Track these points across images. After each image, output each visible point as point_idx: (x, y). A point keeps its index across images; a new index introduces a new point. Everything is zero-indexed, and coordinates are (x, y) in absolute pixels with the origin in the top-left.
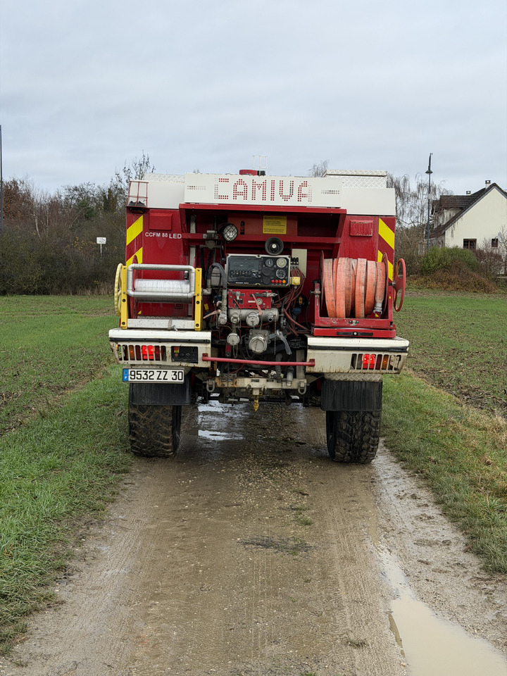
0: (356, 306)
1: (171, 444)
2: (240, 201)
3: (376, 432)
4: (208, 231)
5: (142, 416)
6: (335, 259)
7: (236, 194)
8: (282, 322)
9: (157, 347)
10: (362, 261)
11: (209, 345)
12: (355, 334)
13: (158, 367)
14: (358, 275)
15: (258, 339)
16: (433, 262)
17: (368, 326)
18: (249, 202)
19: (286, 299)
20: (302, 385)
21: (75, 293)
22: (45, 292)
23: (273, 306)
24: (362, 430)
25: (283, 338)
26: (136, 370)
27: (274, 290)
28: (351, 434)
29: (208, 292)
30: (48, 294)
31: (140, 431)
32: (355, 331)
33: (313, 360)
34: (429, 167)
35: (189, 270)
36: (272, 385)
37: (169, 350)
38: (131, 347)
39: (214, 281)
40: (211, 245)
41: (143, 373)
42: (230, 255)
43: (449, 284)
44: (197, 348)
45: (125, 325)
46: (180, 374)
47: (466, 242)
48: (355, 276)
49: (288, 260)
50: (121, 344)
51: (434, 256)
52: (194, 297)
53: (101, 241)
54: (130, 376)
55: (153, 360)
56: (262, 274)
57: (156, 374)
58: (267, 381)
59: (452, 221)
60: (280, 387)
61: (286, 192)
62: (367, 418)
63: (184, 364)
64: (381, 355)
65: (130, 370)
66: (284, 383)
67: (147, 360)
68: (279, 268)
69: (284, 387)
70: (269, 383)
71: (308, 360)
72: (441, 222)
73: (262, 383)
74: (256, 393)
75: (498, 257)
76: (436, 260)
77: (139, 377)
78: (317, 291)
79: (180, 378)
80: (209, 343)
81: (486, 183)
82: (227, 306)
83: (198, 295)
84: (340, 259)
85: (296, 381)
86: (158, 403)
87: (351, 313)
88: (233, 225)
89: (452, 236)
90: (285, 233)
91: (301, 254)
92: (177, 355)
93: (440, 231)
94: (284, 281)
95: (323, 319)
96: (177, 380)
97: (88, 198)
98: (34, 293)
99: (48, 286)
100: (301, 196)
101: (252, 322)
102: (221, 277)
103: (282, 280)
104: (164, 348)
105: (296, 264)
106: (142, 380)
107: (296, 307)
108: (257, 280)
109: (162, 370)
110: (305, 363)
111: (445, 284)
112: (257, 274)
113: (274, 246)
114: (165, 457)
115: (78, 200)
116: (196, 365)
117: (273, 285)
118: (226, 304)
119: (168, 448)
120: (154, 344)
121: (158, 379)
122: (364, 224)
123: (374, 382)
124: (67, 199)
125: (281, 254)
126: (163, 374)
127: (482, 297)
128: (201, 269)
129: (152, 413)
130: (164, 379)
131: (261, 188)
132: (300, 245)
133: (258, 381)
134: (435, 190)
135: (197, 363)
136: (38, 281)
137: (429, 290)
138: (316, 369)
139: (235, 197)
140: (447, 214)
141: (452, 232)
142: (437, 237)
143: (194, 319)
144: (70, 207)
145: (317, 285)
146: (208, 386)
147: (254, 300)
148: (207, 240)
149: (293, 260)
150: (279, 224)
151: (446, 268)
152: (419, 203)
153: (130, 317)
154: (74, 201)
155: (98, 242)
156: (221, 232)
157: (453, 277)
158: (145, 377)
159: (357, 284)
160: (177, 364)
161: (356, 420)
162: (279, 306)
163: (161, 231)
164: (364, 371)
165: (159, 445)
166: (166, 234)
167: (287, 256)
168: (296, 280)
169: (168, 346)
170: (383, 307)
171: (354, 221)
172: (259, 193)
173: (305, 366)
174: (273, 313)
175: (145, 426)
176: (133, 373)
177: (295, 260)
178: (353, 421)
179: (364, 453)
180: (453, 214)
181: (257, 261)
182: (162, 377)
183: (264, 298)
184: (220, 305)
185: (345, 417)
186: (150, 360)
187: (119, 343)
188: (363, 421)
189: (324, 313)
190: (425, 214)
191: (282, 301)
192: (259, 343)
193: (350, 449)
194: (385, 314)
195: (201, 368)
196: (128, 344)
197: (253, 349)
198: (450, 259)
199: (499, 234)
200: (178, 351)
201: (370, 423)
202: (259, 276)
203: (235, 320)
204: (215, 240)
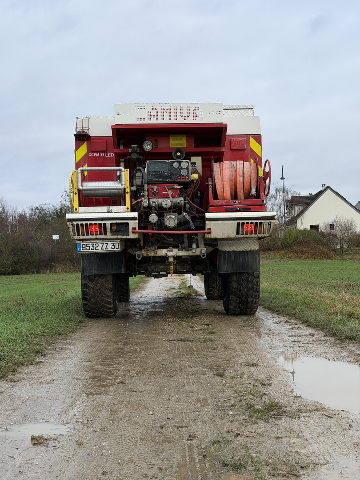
0: (238, 192)
1: (112, 306)
2: (154, 121)
3: (257, 289)
4: (133, 146)
5: (91, 285)
6: (221, 163)
7: (150, 117)
8: (187, 207)
9: (100, 225)
10: (240, 163)
11: (137, 221)
12: (239, 209)
13: (102, 241)
14: (238, 170)
15: (171, 218)
16: (290, 240)
17: (246, 204)
18: (160, 122)
19: (189, 191)
20: (204, 252)
21: (38, 273)
22: (17, 273)
23: (180, 196)
24: (248, 288)
25: (188, 218)
26: (86, 244)
27: (180, 184)
28: (240, 292)
29: (134, 189)
30: (19, 274)
31: (90, 296)
32: (239, 207)
33: (210, 229)
34: (283, 175)
35: (121, 170)
36: (182, 253)
37: (109, 226)
38: (82, 225)
39: (138, 181)
40: (135, 156)
41: (91, 246)
42: (148, 161)
43: (302, 254)
44: (128, 224)
45: (77, 211)
46: (117, 244)
47: (312, 227)
48: (236, 172)
49: (189, 163)
50: (75, 223)
51: (290, 236)
52: (125, 189)
53: (56, 237)
54: (82, 248)
55: (98, 235)
56: (171, 173)
57: (101, 246)
58: (179, 250)
59: (301, 213)
60: (188, 254)
61: (185, 114)
62: (250, 279)
63: (120, 237)
64: (258, 223)
65: (82, 244)
66: (191, 252)
67: (93, 235)
68: (183, 169)
69: (191, 254)
70: (180, 252)
71: (207, 229)
72: (294, 214)
73: (175, 252)
74: (171, 260)
75: (335, 236)
76: (292, 238)
77: (88, 248)
78: (210, 183)
79: (118, 247)
80: (136, 220)
81: (323, 186)
82: (148, 196)
83: (128, 188)
84: (225, 162)
85: (199, 250)
86: (102, 273)
87: (235, 196)
88: (150, 140)
89: (302, 224)
90: (186, 146)
91: (198, 160)
92: (114, 231)
93: (293, 221)
94: (187, 178)
95: (215, 201)
96: (116, 249)
97: (46, 215)
98: (9, 274)
99: (19, 269)
100: (196, 116)
101: (167, 205)
102: (143, 179)
103: (186, 177)
104: (105, 224)
105: (195, 166)
106: (91, 250)
107: (196, 198)
108: (169, 177)
109: (105, 243)
110: (204, 231)
111: (300, 255)
112: (168, 173)
113: (179, 154)
114: (109, 317)
115: (39, 216)
116: (128, 237)
117: (179, 180)
118: (147, 195)
119: (110, 309)
120: (98, 222)
121: (102, 249)
122: (240, 141)
123: (254, 251)
124: (31, 216)
125: (184, 160)
126: (105, 246)
127: (326, 263)
128: (128, 170)
129: (98, 283)
130: (106, 249)
131: (168, 112)
132: (197, 155)
133: (172, 251)
134: (287, 192)
135: (129, 235)
136: (12, 266)
137: (289, 259)
138: (213, 236)
139: (150, 120)
140: (298, 209)
141: (302, 221)
142: (292, 225)
143: (125, 205)
144: (34, 222)
145: (210, 179)
146: (137, 256)
147: (167, 192)
148: (132, 153)
149: (192, 164)
150: (181, 140)
151: (300, 244)
152: (277, 202)
153: (80, 206)
154: (36, 217)
155: (54, 239)
156: (141, 147)
157: (305, 250)
158: (93, 248)
159: (238, 176)
160: (115, 237)
161: (243, 280)
162: (184, 196)
163: (100, 152)
164: (247, 236)
165: (104, 307)
166: (104, 154)
167: (188, 161)
168: (196, 176)
169: (108, 223)
170: (257, 191)
171: (233, 139)
172: (166, 115)
173: (205, 234)
174: (180, 200)
175: (94, 292)
176: (84, 246)
177: (194, 164)
178: (241, 281)
179: (250, 305)
180: (302, 209)
181: (168, 165)
182: (104, 248)
183: (173, 190)
184: (143, 195)
185: (235, 279)
186: (96, 235)
187: (74, 223)
188: (248, 281)
189: (216, 197)
190: (282, 209)
191: (186, 193)
192: (171, 221)
193: (240, 303)
194: (258, 196)
195: (132, 239)
196: (80, 223)
197: (168, 225)
198: (301, 237)
199: (335, 221)
200: (115, 228)
201: (253, 283)
202: (170, 175)
203: (154, 204)
204: (138, 153)
